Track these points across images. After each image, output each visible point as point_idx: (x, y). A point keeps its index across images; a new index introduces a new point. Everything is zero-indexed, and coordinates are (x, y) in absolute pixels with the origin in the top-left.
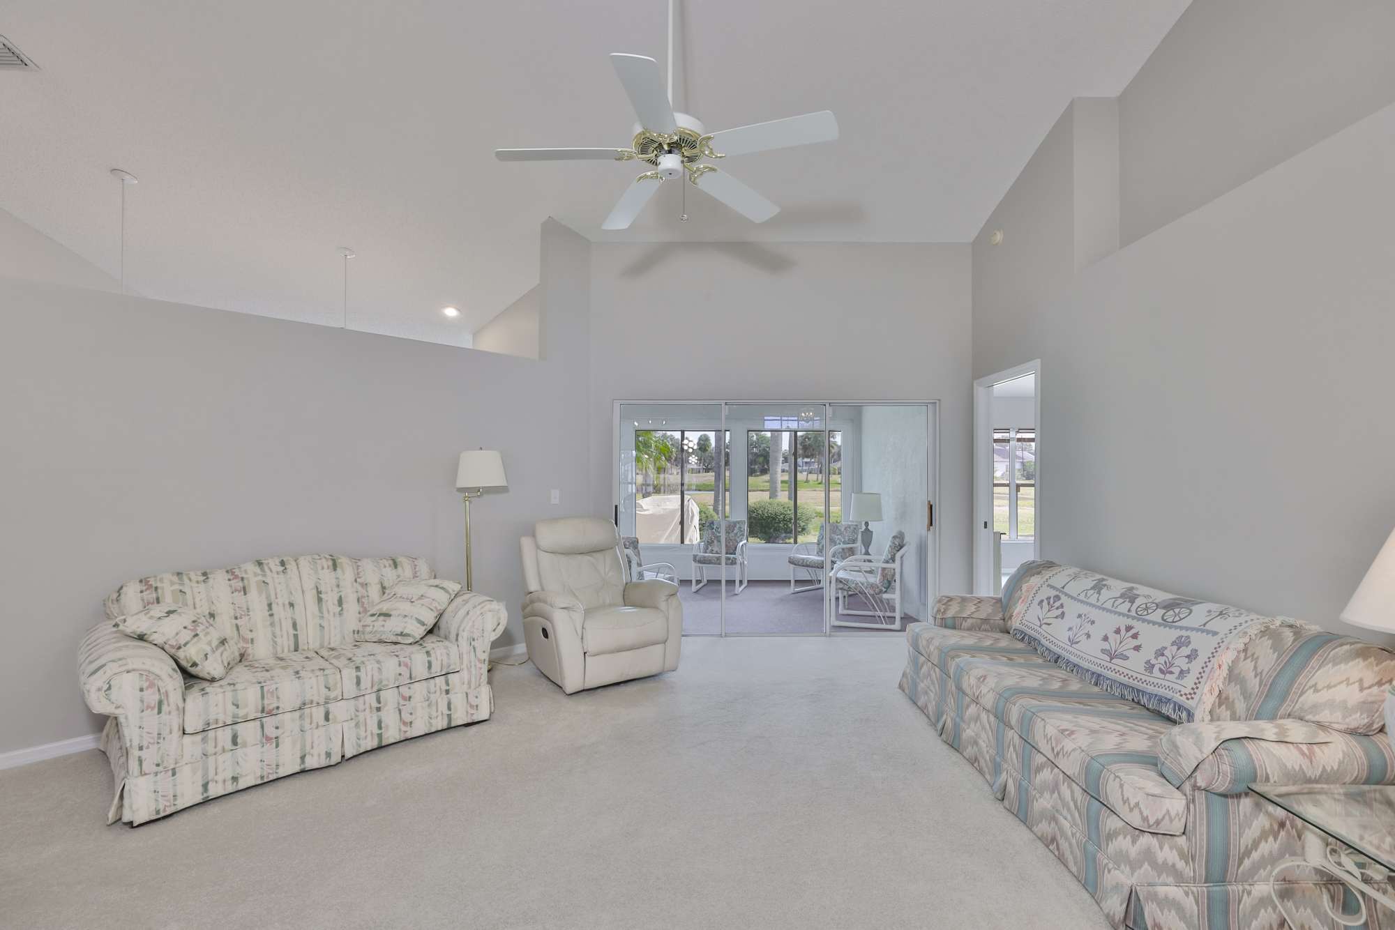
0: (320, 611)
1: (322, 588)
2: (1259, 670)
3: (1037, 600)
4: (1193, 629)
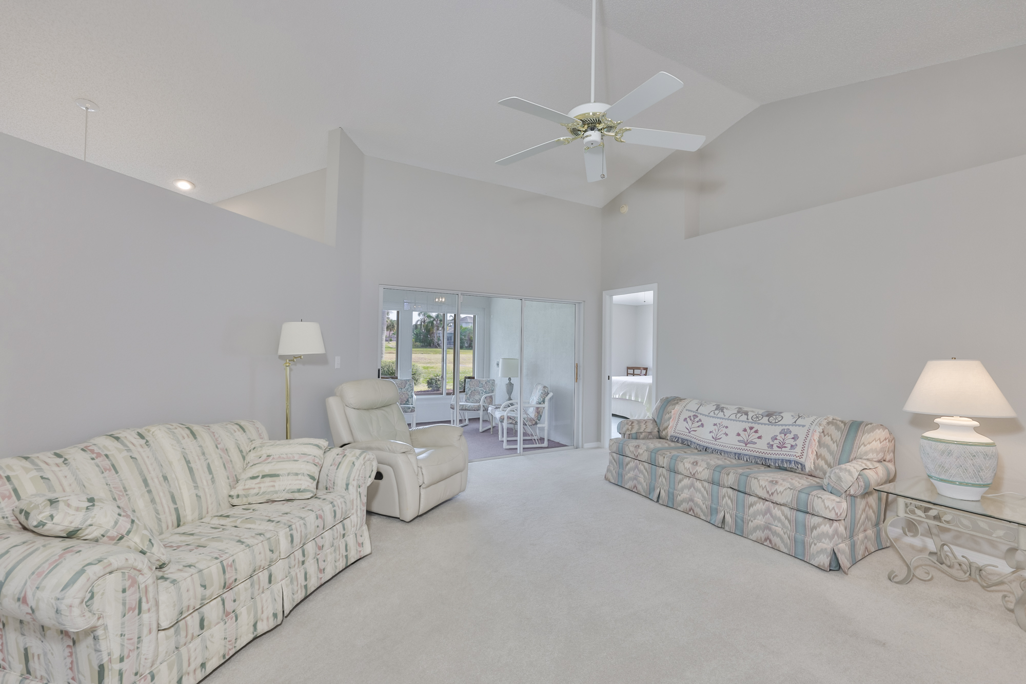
0: (194, 480)
1: (190, 458)
2: (835, 440)
3: (682, 418)
4: (789, 425)
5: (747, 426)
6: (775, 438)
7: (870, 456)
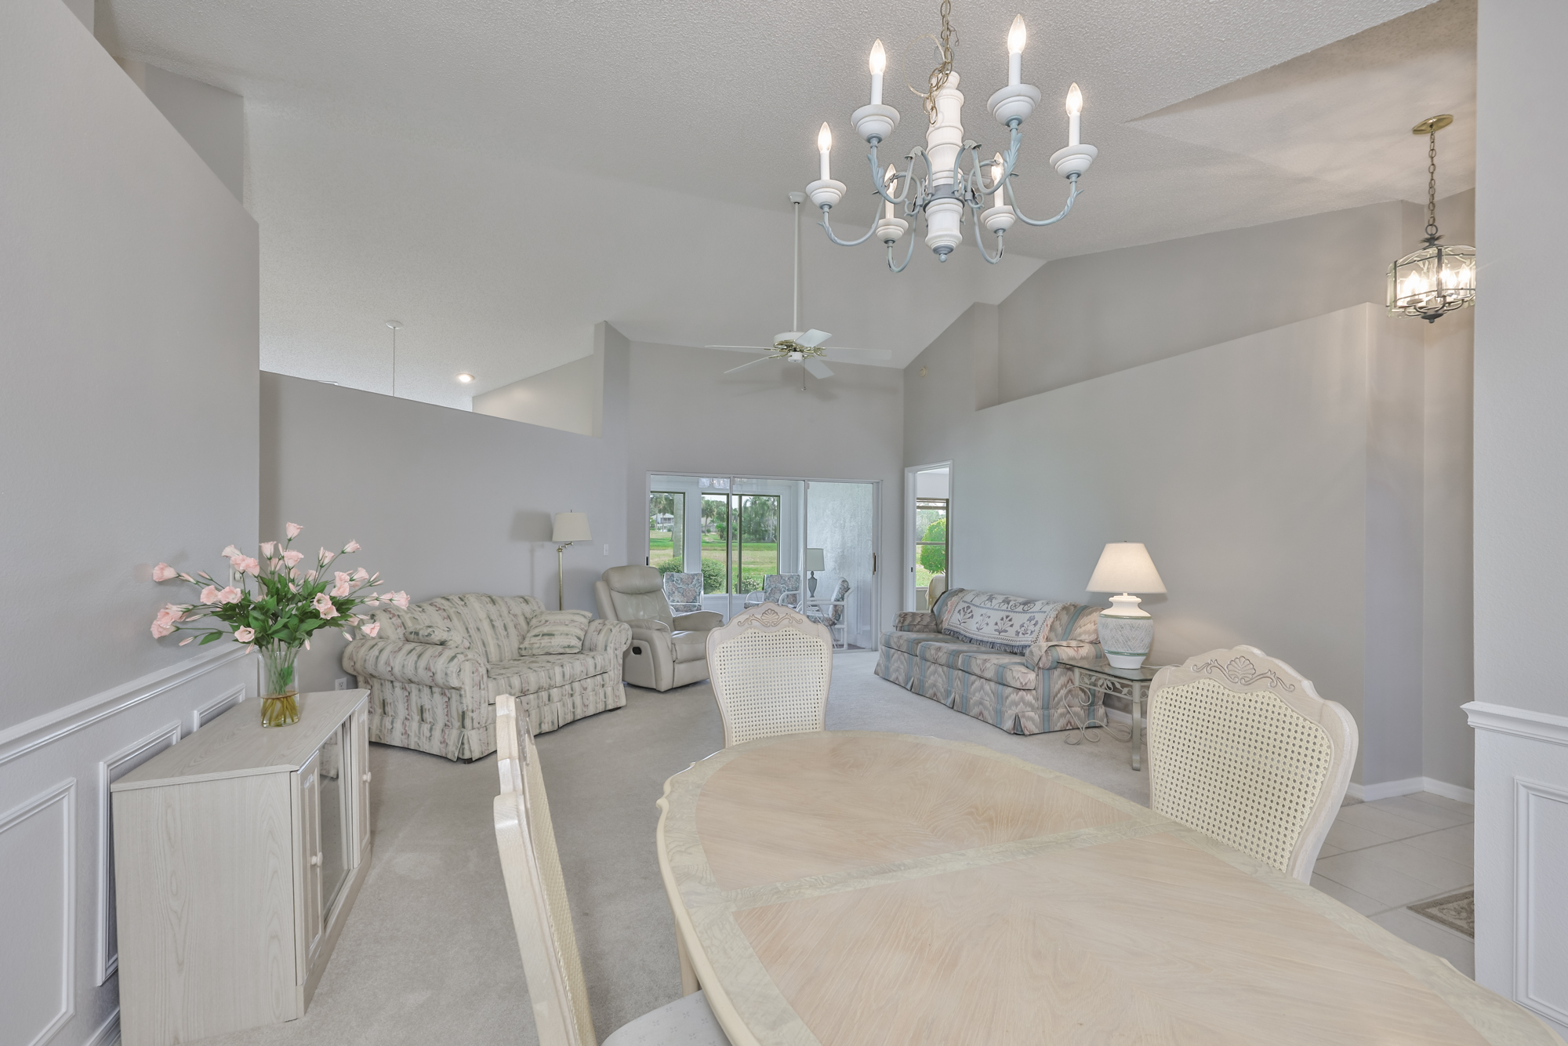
0: (496, 634)
1: (492, 617)
3: (957, 610)
4: (1036, 612)
5: (1004, 614)
6: (1022, 626)
7: (1083, 637)
